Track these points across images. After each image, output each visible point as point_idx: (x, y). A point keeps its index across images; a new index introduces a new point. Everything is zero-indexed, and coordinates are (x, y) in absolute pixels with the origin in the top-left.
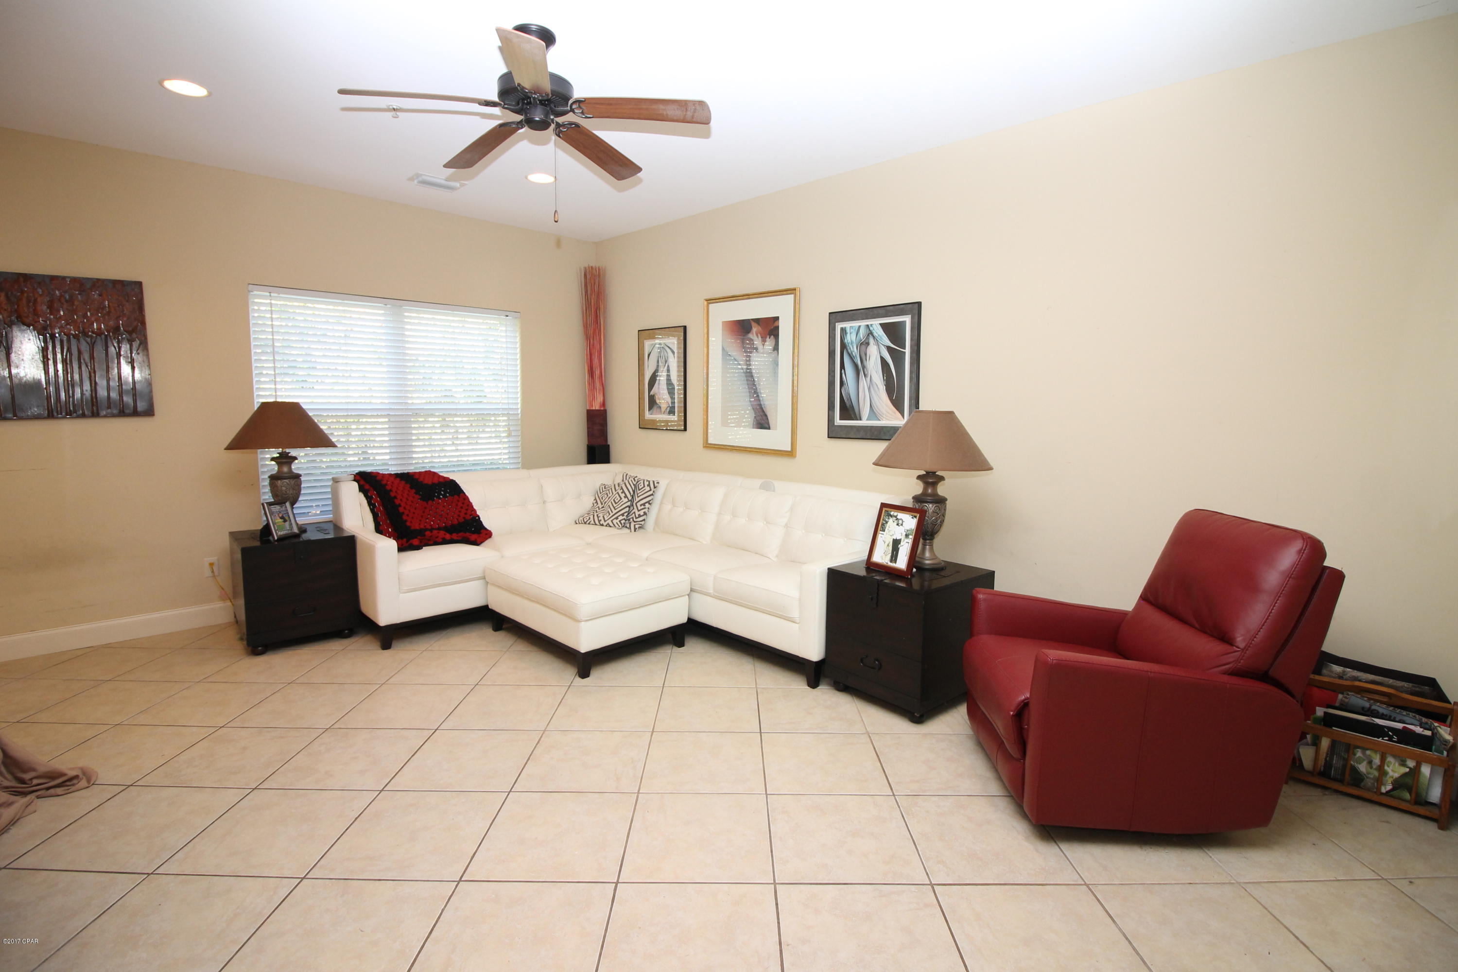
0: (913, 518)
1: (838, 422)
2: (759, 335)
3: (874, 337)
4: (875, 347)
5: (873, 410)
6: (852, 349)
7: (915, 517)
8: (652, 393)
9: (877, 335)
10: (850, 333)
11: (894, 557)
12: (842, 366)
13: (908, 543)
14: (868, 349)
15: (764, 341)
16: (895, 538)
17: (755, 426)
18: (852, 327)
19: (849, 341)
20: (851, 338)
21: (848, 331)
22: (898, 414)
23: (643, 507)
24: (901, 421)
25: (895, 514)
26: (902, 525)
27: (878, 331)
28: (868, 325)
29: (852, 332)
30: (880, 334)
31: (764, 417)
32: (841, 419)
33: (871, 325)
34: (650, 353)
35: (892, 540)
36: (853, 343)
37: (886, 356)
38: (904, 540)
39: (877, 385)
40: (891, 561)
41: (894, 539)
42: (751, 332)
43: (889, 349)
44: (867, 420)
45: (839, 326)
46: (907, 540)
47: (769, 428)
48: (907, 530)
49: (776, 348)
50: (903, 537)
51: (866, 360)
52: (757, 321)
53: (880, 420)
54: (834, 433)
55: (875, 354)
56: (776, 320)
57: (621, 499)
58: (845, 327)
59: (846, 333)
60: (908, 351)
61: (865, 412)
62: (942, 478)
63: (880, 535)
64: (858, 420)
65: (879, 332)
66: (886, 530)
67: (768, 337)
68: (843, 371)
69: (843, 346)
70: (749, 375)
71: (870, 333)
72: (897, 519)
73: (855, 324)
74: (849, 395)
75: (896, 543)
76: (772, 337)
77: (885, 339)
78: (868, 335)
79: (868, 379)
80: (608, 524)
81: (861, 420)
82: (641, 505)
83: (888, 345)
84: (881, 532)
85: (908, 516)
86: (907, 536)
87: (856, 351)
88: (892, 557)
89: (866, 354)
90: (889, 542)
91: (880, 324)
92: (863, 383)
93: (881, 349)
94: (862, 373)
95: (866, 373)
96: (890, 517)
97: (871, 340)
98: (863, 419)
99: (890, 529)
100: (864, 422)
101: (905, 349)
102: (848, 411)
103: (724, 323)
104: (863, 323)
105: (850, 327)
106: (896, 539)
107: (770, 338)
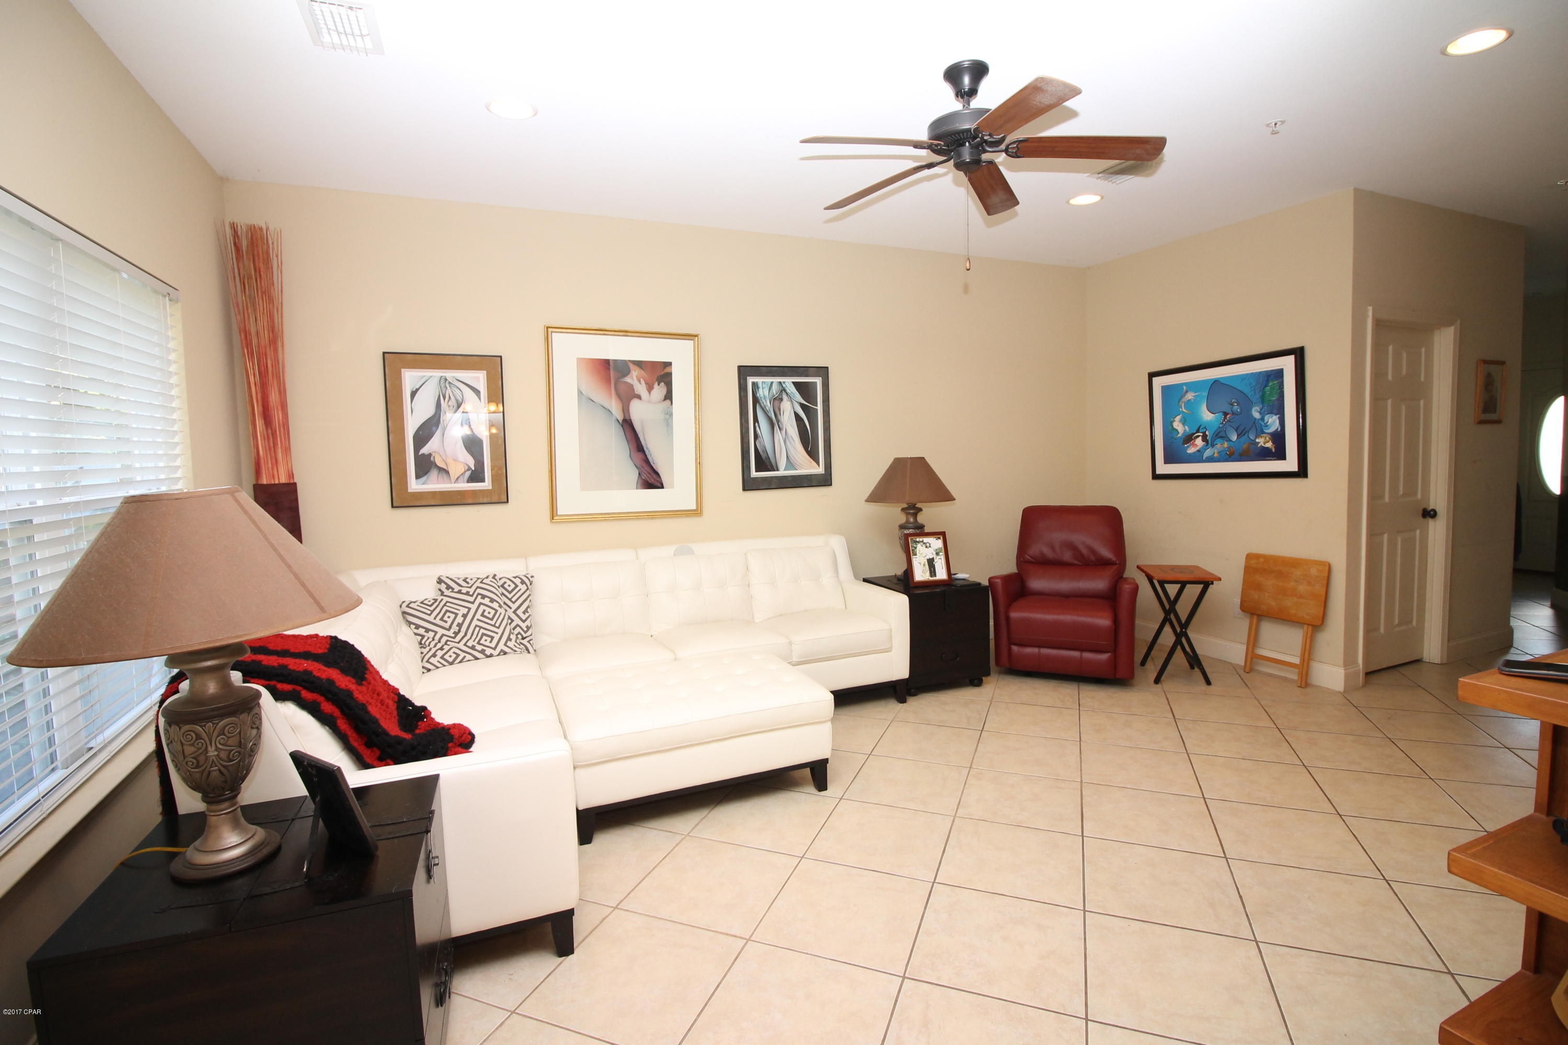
0: (937, 539)
1: (754, 474)
2: (642, 379)
3: (787, 394)
4: (789, 403)
5: (790, 461)
6: (765, 403)
7: (939, 538)
8: (425, 450)
9: (789, 392)
10: (763, 388)
11: (933, 572)
12: (756, 420)
13: (941, 559)
14: (781, 405)
15: (650, 389)
16: (928, 558)
17: (639, 485)
18: (764, 382)
19: (762, 396)
20: (763, 393)
21: (760, 385)
22: (814, 463)
23: (527, 615)
24: (817, 469)
25: (921, 540)
26: (930, 547)
27: (790, 388)
28: (780, 383)
29: (765, 387)
30: (793, 392)
31: (655, 476)
32: (757, 471)
33: (784, 382)
34: (417, 390)
35: (926, 561)
36: (766, 397)
37: (799, 411)
38: (936, 558)
39: (792, 437)
40: (931, 576)
41: (928, 560)
42: (630, 375)
43: (802, 406)
44: (785, 470)
45: (750, 380)
46: (938, 557)
47: (662, 487)
48: (936, 550)
49: (669, 396)
50: (935, 556)
51: (780, 414)
52: (639, 364)
53: (797, 470)
54: (749, 485)
55: (789, 410)
56: (669, 366)
57: (496, 611)
58: (757, 382)
59: (758, 388)
60: (820, 408)
61: (782, 463)
62: (920, 510)
63: (914, 559)
64: (774, 471)
65: (792, 389)
66: (918, 554)
67: (656, 383)
68: (757, 424)
69: (756, 400)
70: (627, 425)
71: (783, 390)
72: (924, 543)
73: (768, 380)
74: (765, 447)
75: (931, 562)
76: (662, 384)
77: (797, 396)
78: (781, 391)
79: (784, 432)
80: (502, 651)
81: (778, 470)
82: (524, 613)
83: (800, 401)
84: (914, 557)
85: (932, 539)
86: (937, 554)
87: (769, 405)
88: (931, 573)
89: (780, 409)
90: (925, 563)
91: (794, 383)
92: (778, 435)
93: (794, 404)
94: (776, 427)
95: (781, 426)
96: (917, 543)
97: (785, 396)
98: (780, 469)
99: (921, 552)
100: (782, 472)
101: (817, 406)
102: (764, 463)
103: (580, 360)
104: (776, 380)
105: (762, 382)
106: (930, 559)
107: (659, 385)
